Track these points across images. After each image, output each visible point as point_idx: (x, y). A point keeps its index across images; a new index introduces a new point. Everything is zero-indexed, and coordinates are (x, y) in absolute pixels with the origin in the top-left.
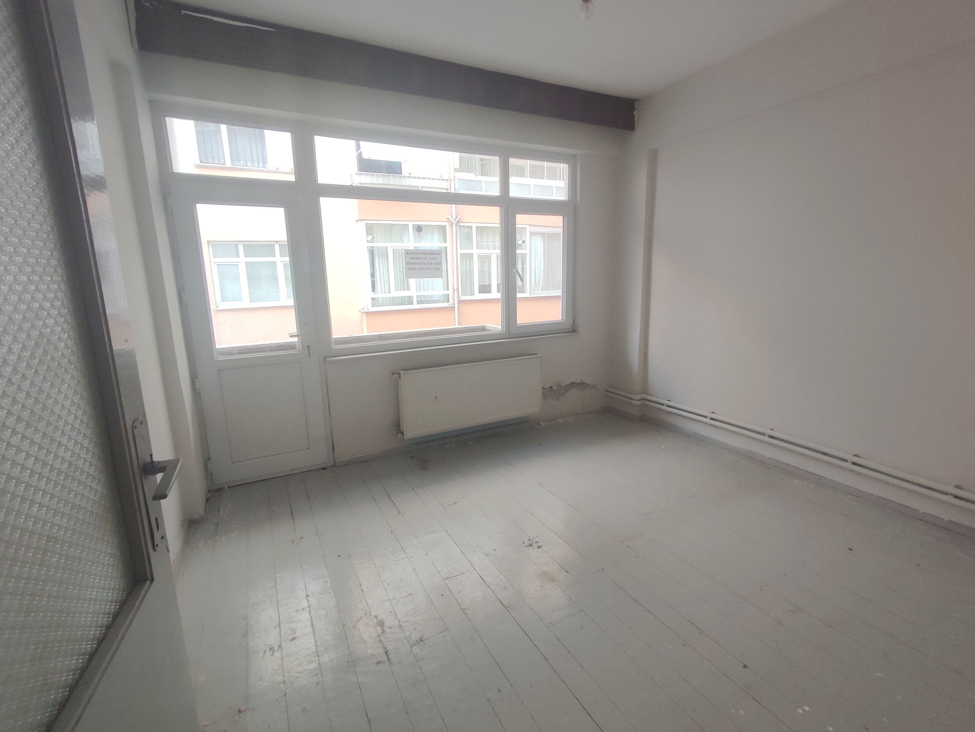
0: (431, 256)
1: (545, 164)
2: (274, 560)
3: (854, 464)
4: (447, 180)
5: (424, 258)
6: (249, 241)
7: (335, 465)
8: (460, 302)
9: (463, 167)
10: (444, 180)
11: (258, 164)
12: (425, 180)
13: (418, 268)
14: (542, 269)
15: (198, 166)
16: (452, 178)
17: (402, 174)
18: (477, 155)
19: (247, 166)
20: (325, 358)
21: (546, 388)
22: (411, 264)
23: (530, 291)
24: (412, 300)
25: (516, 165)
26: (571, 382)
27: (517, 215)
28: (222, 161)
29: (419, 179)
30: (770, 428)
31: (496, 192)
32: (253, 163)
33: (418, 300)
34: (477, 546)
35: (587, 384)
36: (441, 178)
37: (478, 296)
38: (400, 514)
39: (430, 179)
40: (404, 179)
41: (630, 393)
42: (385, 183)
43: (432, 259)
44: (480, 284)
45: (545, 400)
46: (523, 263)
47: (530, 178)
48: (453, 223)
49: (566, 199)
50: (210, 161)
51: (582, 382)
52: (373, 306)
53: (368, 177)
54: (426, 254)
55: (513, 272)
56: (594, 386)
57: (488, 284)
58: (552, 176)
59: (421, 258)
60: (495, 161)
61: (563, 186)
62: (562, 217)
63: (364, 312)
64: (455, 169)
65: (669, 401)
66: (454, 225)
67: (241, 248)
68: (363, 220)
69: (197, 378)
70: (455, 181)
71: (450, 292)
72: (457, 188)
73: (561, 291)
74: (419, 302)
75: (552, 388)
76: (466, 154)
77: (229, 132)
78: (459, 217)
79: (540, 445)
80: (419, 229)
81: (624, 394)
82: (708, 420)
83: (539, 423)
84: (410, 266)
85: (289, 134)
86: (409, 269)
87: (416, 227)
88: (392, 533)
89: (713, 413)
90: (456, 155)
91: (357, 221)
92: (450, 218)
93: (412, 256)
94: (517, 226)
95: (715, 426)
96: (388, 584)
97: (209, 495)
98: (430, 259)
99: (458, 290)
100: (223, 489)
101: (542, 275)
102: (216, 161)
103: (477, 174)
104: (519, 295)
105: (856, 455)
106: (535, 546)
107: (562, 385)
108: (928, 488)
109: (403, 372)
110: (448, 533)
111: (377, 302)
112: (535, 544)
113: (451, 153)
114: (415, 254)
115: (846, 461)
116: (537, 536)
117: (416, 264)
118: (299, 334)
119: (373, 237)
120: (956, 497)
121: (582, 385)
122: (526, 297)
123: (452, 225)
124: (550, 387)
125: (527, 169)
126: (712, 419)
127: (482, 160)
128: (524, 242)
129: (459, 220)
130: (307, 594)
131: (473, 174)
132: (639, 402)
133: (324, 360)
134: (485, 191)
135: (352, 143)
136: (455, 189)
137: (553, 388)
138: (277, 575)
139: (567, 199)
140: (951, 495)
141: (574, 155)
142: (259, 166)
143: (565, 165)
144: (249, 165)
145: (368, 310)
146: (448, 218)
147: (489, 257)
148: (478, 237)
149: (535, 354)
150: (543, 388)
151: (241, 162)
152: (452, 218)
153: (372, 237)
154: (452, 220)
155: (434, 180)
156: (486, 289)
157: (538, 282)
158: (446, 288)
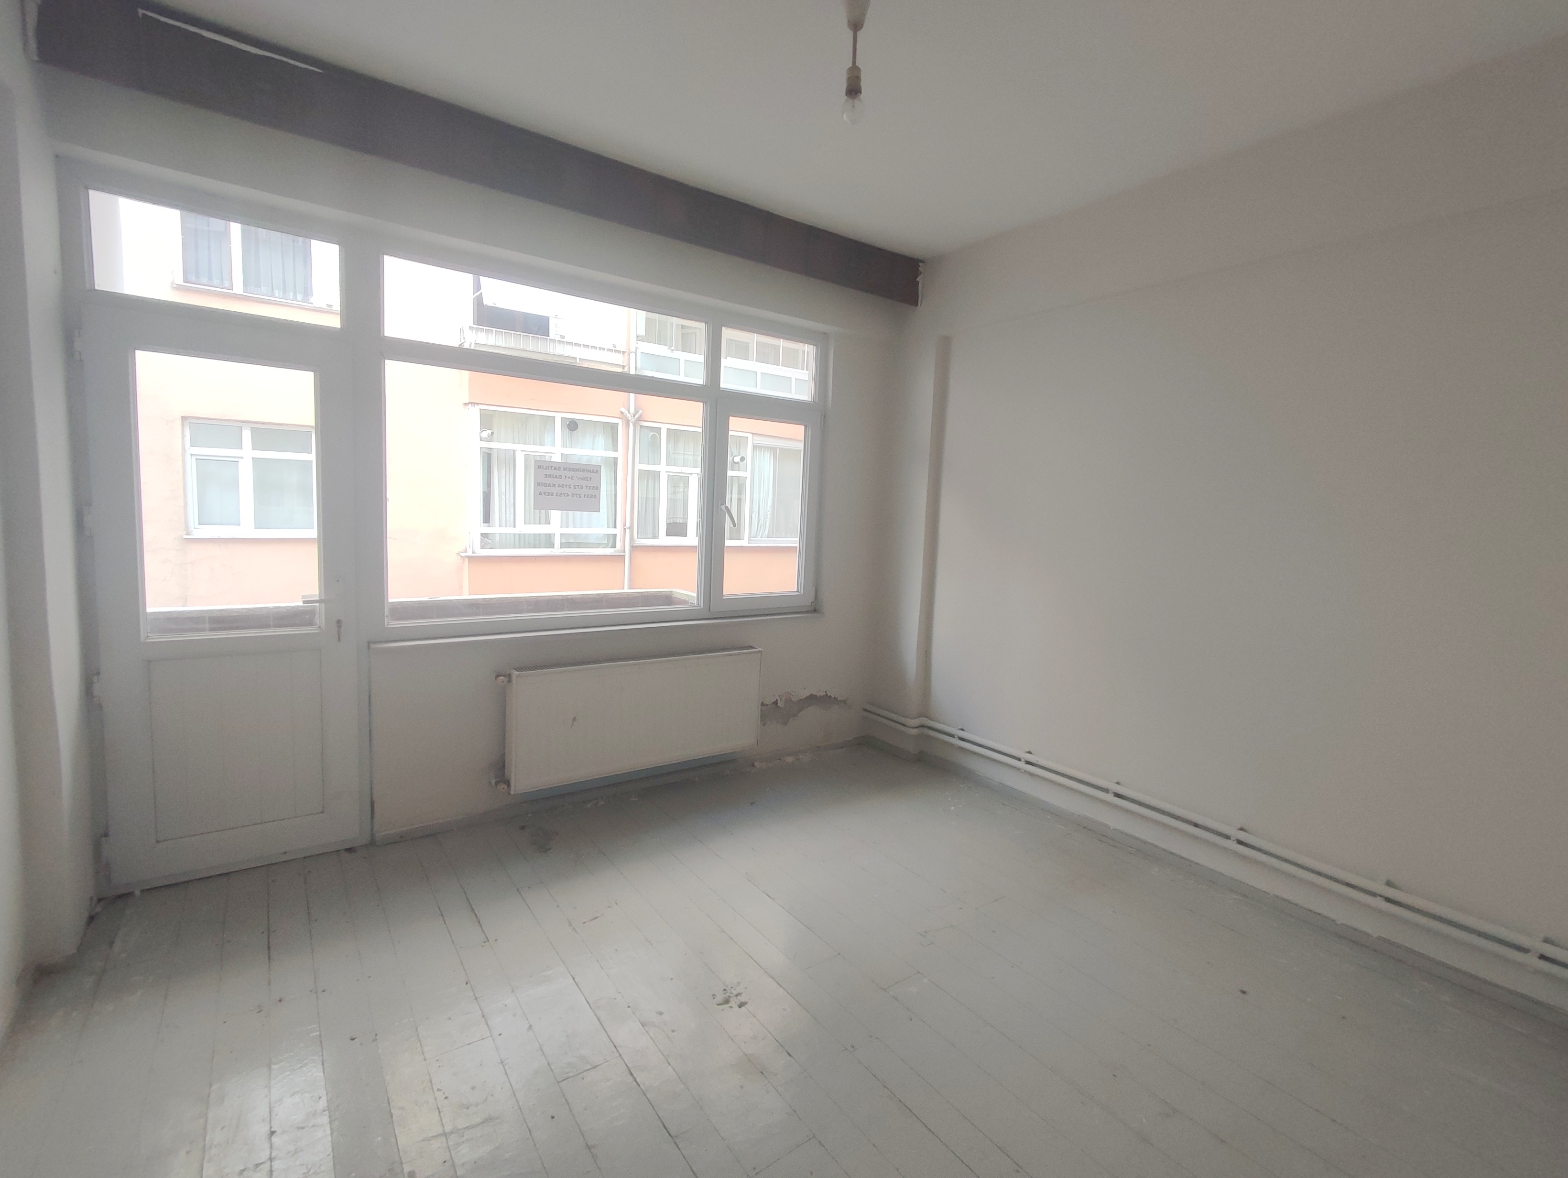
0: (581, 475)
1: (781, 343)
2: (213, 1052)
3: (1240, 842)
4: (624, 352)
5: (569, 478)
6: (263, 423)
7: (372, 843)
8: (634, 548)
9: (652, 335)
10: (619, 352)
11: (295, 294)
12: (587, 349)
13: (557, 493)
14: (770, 503)
15: (178, 288)
16: (633, 349)
17: (549, 336)
18: (674, 318)
19: (273, 295)
20: (369, 643)
21: (767, 705)
22: (545, 485)
23: (750, 537)
24: (552, 540)
25: (736, 340)
26: (808, 694)
27: (731, 418)
28: (227, 284)
29: (578, 347)
30: (1116, 781)
31: (698, 378)
32: (284, 292)
33: (564, 541)
34: (629, 1007)
35: (835, 698)
36: (614, 349)
37: (664, 540)
38: (487, 944)
39: (595, 348)
40: (551, 344)
41: (903, 717)
42: (518, 347)
43: (583, 479)
44: (668, 520)
45: (764, 725)
46: (740, 492)
47: (757, 362)
48: (629, 421)
49: (810, 400)
50: (205, 280)
51: (827, 695)
52: (482, 547)
53: (490, 335)
54: (573, 470)
55: (721, 509)
56: (845, 702)
57: (682, 522)
58: (791, 361)
59: (563, 477)
60: (699, 328)
61: (807, 379)
62: (803, 427)
63: (466, 556)
64: (637, 337)
65: (962, 730)
66: (631, 425)
67: (247, 434)
68: (477, 404)
69: (98, 674)
70: (637, 355)
71: (618, 531)
72: (639, 366)
73: (798, 539)
74: (563, 545)
75: (777, 703)
76: (657, 315)
77: (245, 237)
78: (641, 411)
79: (752, 804)
80: (572, 426)
81: (894, 717)
82: (1021, 765)
83: (753, 763)
84: (543, 489)
85: (336, 248)
86: (540, 494)
87: (568, 423)
88: (467, 983)
89: (1030, 753)
90: (642, 315)
91: (465, 404)
92: (626, 412)
93: (548, 472)
94: (731, 433)
95: (1031, 775)
96: (446, 1098)
97: (99, 909)
98: (579, 479)
99: (631, 528)
100: (130, 894)
101: (770, 513)
102: (216, 282)
103: (673, 348)
104: (728, 543)
105: (1241, 829)
106: (734, 1003)
107: (793, 699)
108: (1348, 885)
109: (518, 673)
110: (575, 982)
111: (490, 541)
112: (735, 998)
113: (633, 311)
114: (553, 468)
115: (1228, 837)
116: (739, 983)
117: (554, 485)
118: (323, 598)
119: (492, 433)
120: (1388, 900)
121: (825, 700)
122: (742, 547)
123: (627, 423)
124: (774, 702)
125: (753, 348)
126: (1028, 763)
127: (683, 327)
128: (742, 459)
129: (640, 416)
130: (271, 1128)
131: (667, 347)
132: (915, 730)
133: (369, 648)
134: (685, 376)
135: (467, 278)
136: (636, 368)
137: (778, 705)
138: (214, 1087)
139: (812, 400)
140: (1381, 896)
141: (825, 333)
142: (295, 299)
143: (811, 347)
144: (277, 295)
145: (474, 552)
146: (622, 413)
147: (684, 480)
148: (670, 446)
149: (752, 648)
150: (763, 704)
151: (262, 288)
152: (629, 412)
153: (490, 432)
154: (628, 415)
155: (602, 351)
156: (676, 529)
157: (762, 523)
158: (611, 525)
